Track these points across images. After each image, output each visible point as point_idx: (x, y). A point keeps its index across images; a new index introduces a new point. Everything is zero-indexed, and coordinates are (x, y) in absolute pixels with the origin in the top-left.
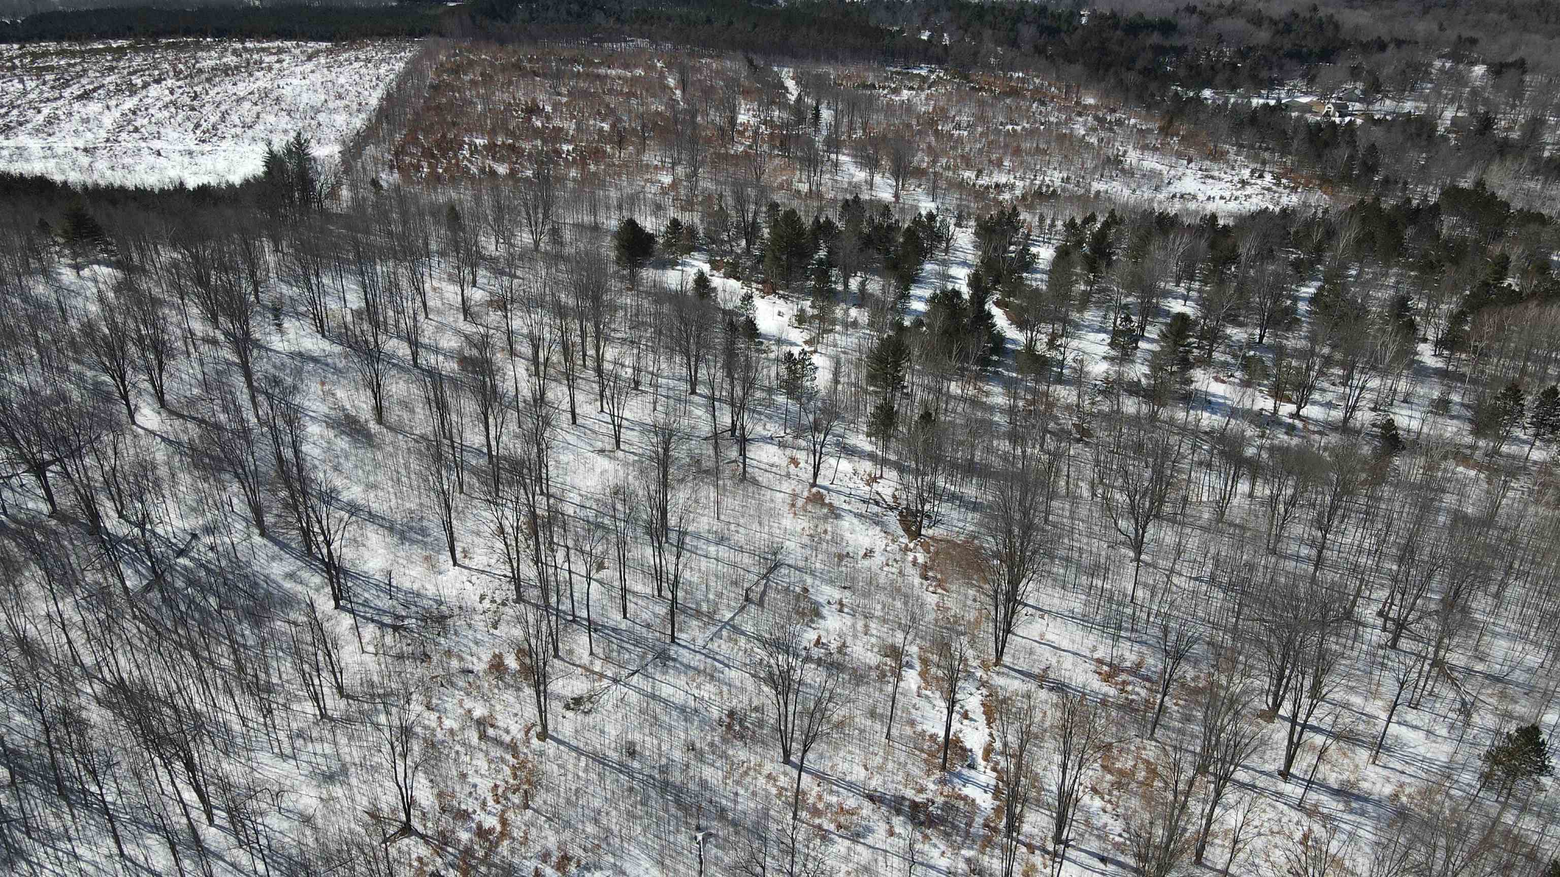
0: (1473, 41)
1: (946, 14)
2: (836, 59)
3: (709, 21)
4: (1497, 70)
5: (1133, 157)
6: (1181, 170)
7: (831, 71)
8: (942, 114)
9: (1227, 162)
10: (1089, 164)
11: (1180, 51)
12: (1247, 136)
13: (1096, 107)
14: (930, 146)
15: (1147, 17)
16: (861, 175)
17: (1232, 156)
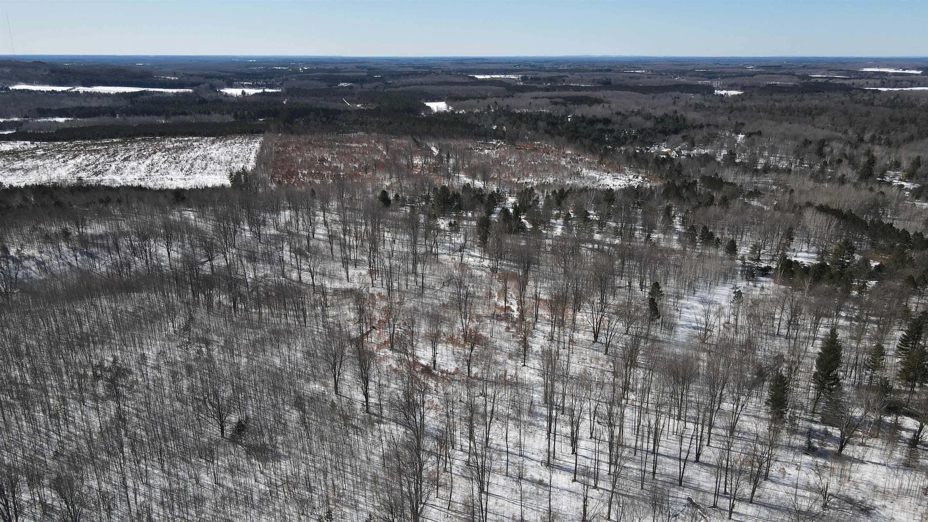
0: (743, 124)
1: (504, 118)
2: (453, 138)
3: (390, 123)
4: (749, 135)
5: (585, 171)
6: (604, 177)
7: (453, 143)
8: (503, 158)
9: (624, 173)
10: (565, 174)
11: (612, 131)
12: (634, 163)
13: (572, 154)
14: (497, 170)
15: (597, 117)
16: (468, 181)
17: (627, 171)
